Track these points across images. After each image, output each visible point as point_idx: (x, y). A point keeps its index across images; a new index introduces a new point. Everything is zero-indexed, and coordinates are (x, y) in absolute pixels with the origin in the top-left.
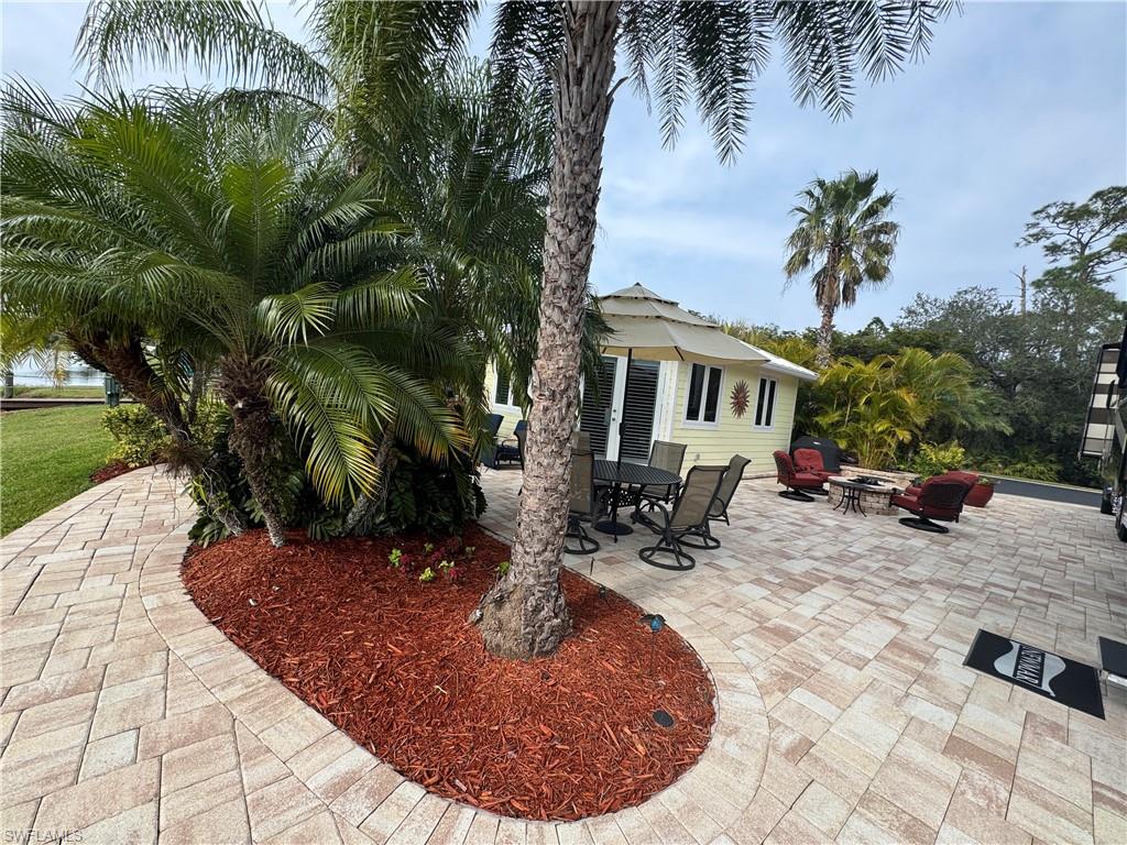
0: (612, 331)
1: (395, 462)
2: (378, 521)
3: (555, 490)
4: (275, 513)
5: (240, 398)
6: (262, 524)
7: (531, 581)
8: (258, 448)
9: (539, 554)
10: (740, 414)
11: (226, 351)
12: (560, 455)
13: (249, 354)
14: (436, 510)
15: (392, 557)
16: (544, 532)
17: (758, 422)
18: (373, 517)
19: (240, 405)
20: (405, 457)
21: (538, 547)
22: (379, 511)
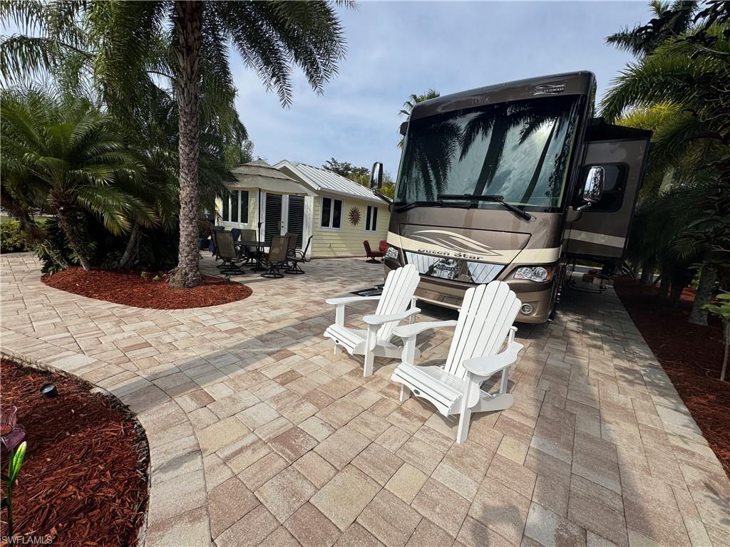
0: (237, 181)
1: (141, 237)
2: (135, 263)
3: (190, 235)
4: (84, 255)
5: (61, 206)
6: (78, 264)
7: (185, 266)
8: (72, 226)
9: (186, 257)
10: (355, 224)
11: (52, 188)
12: (191, 224)
13: (63, 188)
14: (165, 259)
15: (142, 275)
16: (187, 249)
17: (368, 228)
18: (133, 261)
19: (62, 208)
20: (145, 235)
21: (185, 255)
22: (136, 259)
